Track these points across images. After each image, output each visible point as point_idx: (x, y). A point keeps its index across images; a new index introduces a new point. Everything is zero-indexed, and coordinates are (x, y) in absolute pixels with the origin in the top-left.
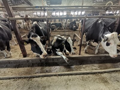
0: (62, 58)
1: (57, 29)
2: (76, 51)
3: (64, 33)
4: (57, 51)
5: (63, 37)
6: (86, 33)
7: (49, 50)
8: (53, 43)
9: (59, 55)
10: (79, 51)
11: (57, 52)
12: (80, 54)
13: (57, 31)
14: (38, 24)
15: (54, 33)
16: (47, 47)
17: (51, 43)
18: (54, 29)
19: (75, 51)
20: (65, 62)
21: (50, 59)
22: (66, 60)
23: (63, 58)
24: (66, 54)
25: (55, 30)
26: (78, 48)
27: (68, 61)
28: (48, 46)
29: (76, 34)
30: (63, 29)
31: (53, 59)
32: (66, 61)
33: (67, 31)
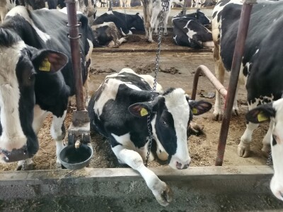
0: (140, 179)
1: (122, 40)
2: (204, 144)
3: (152, 59)
4: (116, 144)
5: (147, 78)
6: (248, 65)
7: (77, 144)
8: (99, 106)
9: (126, 166)
10: (216, 146)
11: (115, 150)
12: (219, 164)
13: (122, 48)
14: (31, 16)
15: (110, 59)
16: (72, 128)
17: (92, 104)
18: (111, 39)
19: (199, 143)
20: (151, 199)
21: (84, 182)
22: (154, 188)
23: (144, 181)
24: (156, 158)
25: (112, 43)
26: (213, 129)
27: (164, 195)
28: (75, 124)
29: (204, 67)
30: (148, 42)
31: (96, 182)
32: (155, 193)
33: (166, 51)
